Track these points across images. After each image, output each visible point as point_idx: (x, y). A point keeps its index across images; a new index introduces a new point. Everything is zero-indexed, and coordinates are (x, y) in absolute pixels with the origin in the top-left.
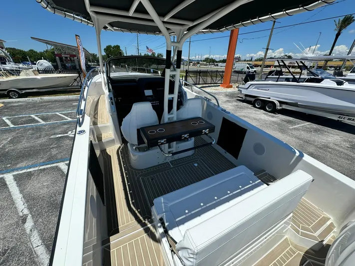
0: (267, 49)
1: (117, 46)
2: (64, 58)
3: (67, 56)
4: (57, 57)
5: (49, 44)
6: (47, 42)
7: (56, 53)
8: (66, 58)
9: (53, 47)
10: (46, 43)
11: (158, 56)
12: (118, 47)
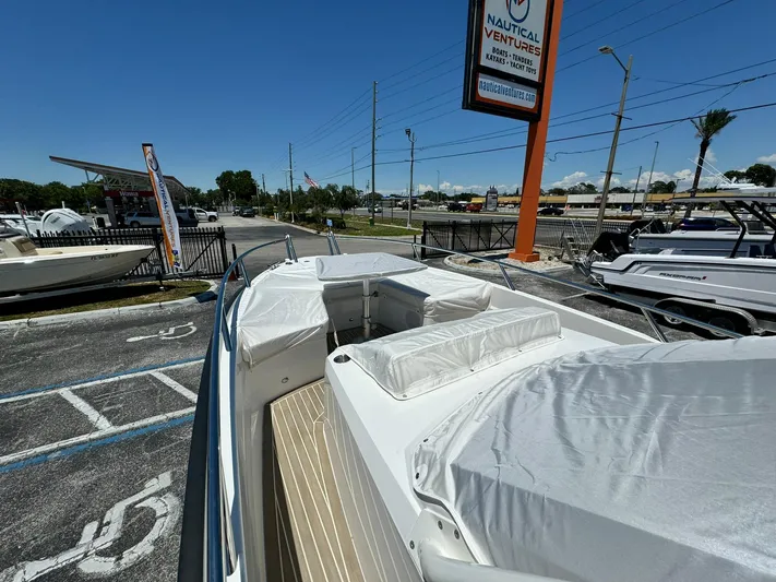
0: (610, 174)
1: (245, 171)
2: (124, 199)
3: (131, 194)
4: (108, 198)
5: (93, 170)
6: (88, 167)
7: (106, 188)
8: (130, 198)
9: (101, 177)
10: (86, 169)
11: (344, 192)
12: (247, 174)
